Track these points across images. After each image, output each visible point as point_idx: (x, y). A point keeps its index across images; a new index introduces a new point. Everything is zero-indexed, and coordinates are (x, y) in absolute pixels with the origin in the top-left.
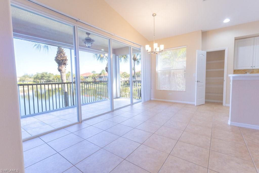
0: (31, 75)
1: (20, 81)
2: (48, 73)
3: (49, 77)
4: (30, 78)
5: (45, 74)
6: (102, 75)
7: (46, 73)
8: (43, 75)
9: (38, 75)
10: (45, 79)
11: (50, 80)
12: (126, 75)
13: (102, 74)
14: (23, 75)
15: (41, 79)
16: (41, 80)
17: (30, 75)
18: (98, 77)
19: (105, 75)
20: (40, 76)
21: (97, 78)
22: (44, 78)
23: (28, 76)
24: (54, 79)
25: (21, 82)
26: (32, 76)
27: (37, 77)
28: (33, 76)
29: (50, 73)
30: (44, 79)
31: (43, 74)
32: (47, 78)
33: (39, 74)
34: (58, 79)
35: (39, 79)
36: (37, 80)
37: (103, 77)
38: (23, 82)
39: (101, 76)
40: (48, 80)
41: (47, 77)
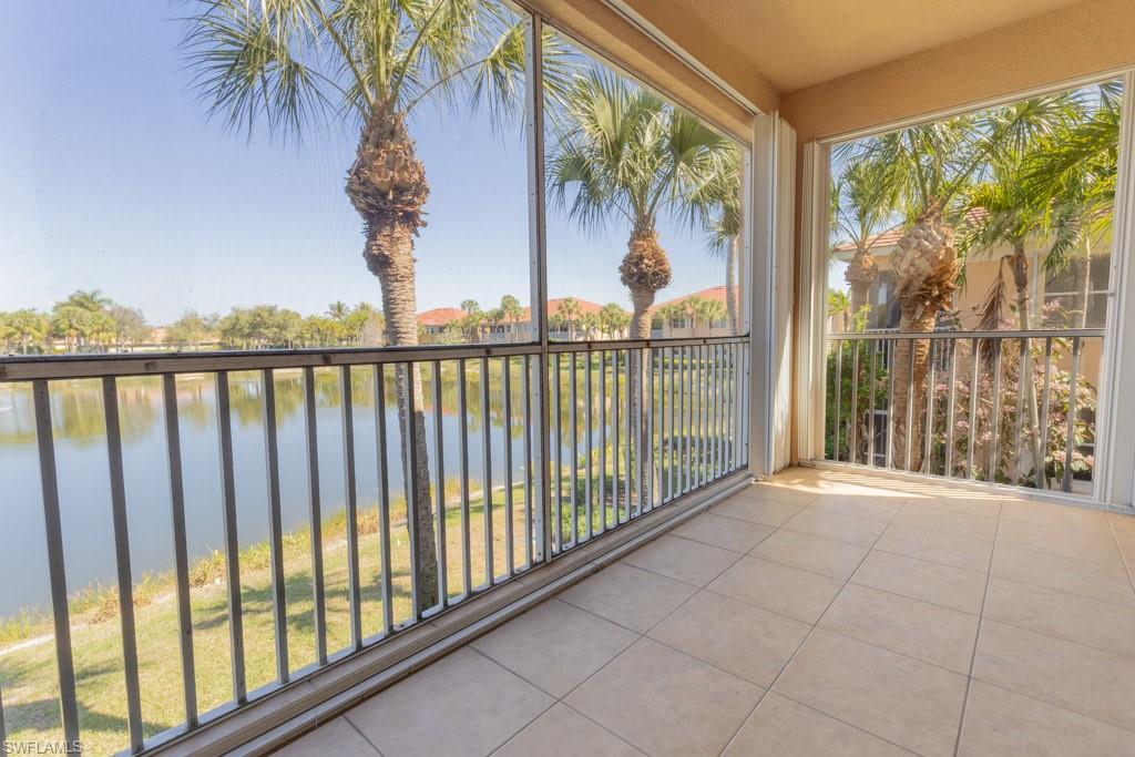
0: (210, 319)
1: (168, 341)
2: (279, 309)
3: (283, 327)
4: (208, 329)
5: (265, 315)
6: (506, 320)
7: (271, 311)
8: (258, 319)
9: (237, 318)
10: (266, 337)
11: (286, 341)
12: (618, 319)
13: (507, 315)
14: (178, 319)
15: (249, 335)
16: (251, 341)
17: (205, 319)
18: (488, 330)
19: (520, 320)
20: (245, 321)
21: (484, 332)
22: (262, 330)
23: (197, 323)
24: (301, 337)
25: (172, 348)
26: (215, 320)
27: (233, 328)
28: (217, 323)
29: (288, 312)
30: (260, 336)
31: (259, 315)
32: (276, 330)
33: (243, 313)
34: (317, 336)
35: (242, 336)
36: (233, 341)
37: (509, 327)
38: (181, 345)
39: (501, 322)
40: (279, 339)
41: (272, 326)
